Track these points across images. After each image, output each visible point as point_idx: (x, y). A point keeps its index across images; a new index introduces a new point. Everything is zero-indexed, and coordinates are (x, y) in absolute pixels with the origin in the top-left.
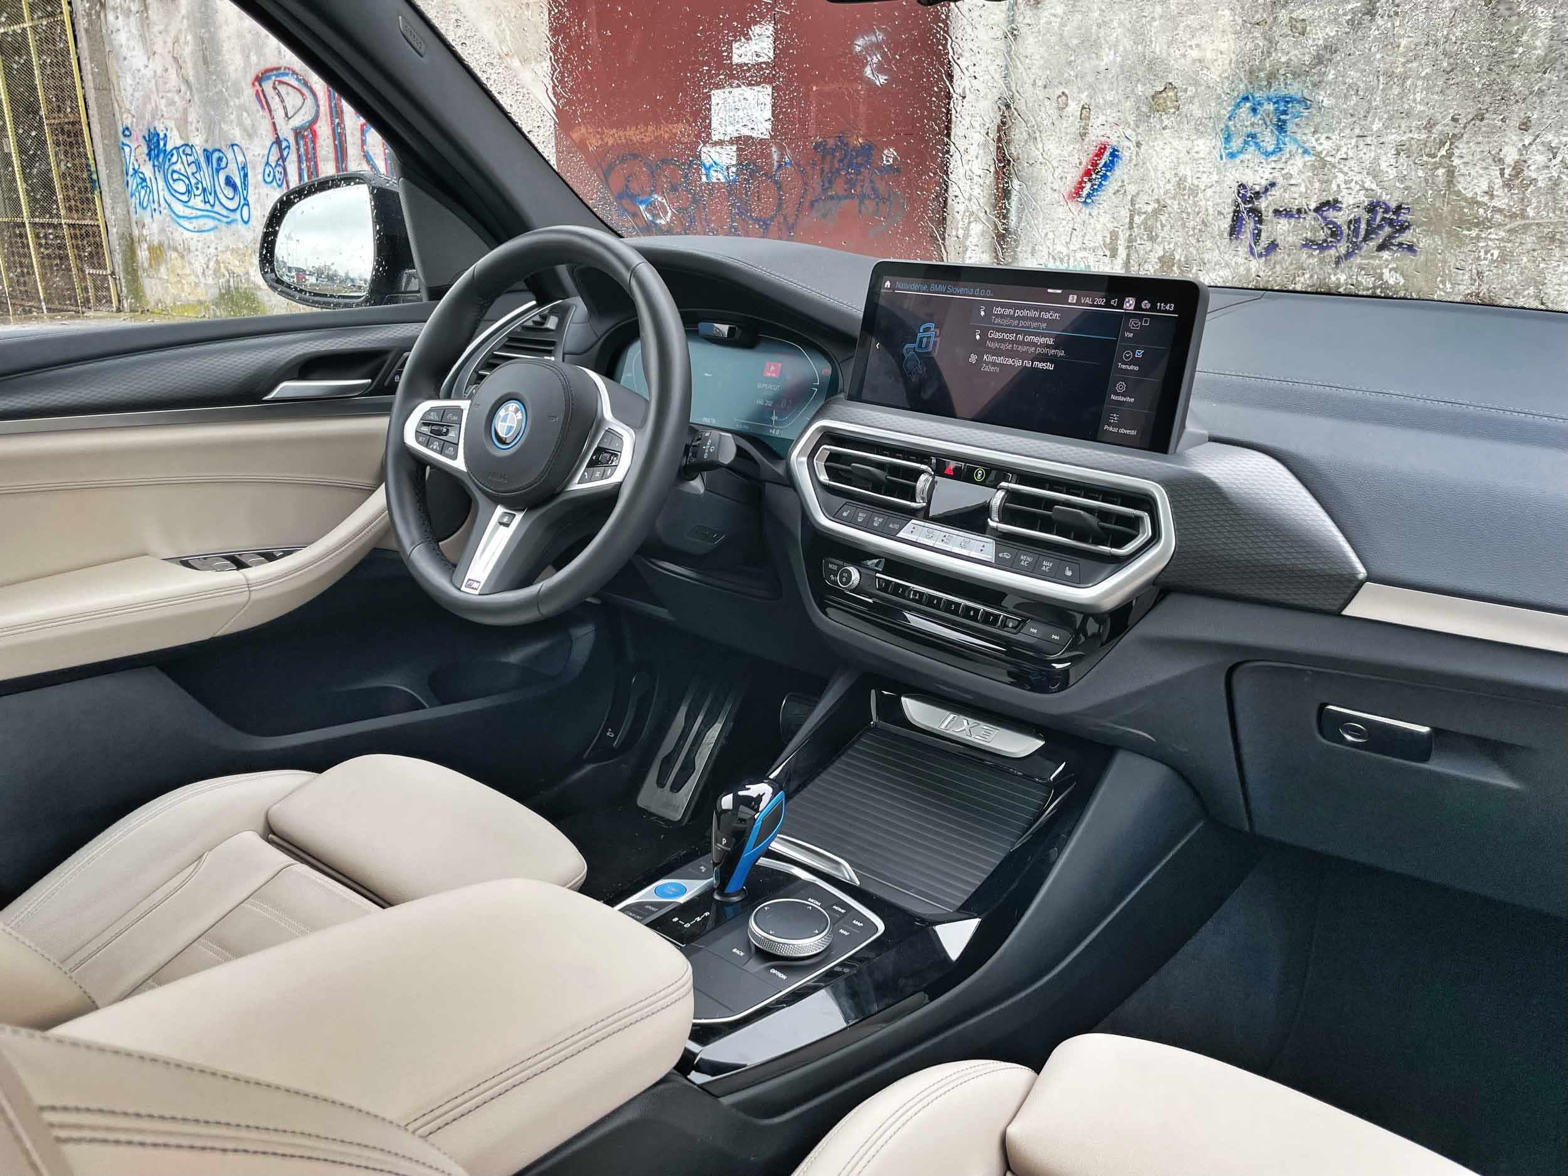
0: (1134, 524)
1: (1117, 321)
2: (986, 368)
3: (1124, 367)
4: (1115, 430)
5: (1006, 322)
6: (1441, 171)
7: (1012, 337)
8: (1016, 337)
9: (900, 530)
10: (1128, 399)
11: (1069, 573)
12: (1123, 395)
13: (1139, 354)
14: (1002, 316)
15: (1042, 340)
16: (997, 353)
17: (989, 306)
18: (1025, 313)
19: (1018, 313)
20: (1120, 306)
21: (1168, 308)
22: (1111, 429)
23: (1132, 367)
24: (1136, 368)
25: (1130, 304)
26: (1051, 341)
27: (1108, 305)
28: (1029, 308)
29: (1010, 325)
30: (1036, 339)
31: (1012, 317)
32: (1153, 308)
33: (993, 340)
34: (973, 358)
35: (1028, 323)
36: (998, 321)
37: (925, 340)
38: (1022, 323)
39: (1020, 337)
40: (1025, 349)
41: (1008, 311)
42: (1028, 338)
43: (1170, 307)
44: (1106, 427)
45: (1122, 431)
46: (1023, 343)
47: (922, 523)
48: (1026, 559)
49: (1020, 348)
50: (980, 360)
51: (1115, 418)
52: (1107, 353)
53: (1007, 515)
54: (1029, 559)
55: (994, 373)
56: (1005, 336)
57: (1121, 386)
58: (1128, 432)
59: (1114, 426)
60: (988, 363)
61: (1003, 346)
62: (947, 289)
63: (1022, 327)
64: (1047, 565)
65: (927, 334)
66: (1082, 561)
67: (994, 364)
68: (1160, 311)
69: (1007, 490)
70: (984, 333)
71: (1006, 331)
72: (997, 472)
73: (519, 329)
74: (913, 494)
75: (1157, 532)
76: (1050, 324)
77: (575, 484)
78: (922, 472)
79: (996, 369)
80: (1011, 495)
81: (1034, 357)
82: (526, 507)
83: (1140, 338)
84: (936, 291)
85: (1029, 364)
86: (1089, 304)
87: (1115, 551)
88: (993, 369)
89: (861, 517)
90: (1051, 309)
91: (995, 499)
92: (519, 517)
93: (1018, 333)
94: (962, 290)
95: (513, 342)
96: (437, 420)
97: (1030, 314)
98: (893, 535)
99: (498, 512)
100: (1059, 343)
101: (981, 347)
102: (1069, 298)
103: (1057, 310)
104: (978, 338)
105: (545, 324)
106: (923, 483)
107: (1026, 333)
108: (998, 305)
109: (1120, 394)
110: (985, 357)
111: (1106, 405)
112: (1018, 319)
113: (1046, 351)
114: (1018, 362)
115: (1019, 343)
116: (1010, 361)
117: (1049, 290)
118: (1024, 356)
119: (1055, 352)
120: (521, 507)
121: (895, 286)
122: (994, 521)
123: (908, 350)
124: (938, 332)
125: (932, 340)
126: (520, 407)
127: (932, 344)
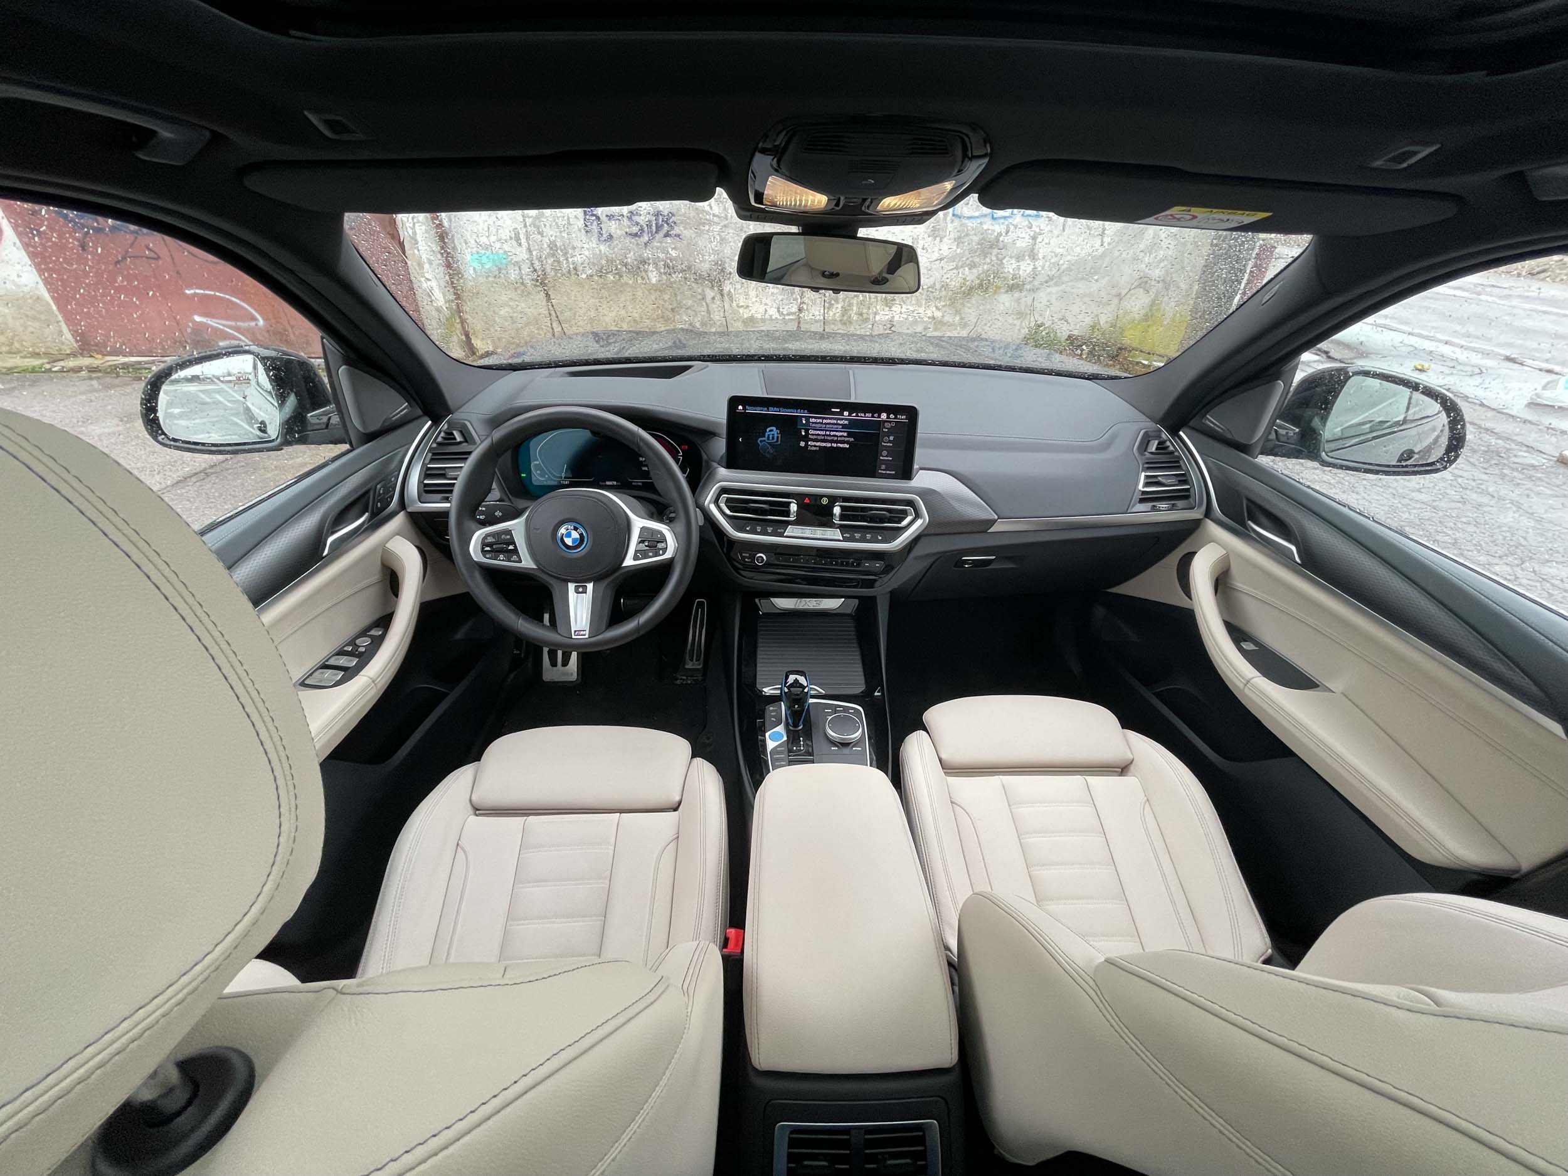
0: (905, 514)
1: (878, 424)
2: (810, 448)
3: (885, 444)
4: (884, 472)
5: (819, 425)
7: (823, 433)
8: (825, 433)
9: (785, 532)
10: (889, 458)
11: (880, 538)
12: (886, 456)
13: (892, 438)
14: (816, 423)
15: (841, 434)
16: (814, 440)
17: (807, 418)
18: (829, 421)
19: (825, 421)
20: (879, 417)
22: (882, 472)
23: (889, 444)
24: (891, 445)
25: (884, 416)
26: (845, 434)
27: (873, 416)
28: (830, 419)
29: (821, 427)
30: (837, 434)
31: (822, 423)
32: (896, 418)
33: (813, 435)
34: (802, 444)
35: (831, 426)
36: (814, 425)
37: (771, 436)
38: (828, 426)
39: (828, 433)
40: (832, 438)
41: (818, 421)
42: (832, 433)
43: (904, 417)
44: (880, 471)
45: (888, 472)
46: (830, 435)
47: (797, 527)
48: (858, 536)
49: (829, 438)
50: (807, 445)
51: (883, 467)
52: (876, 439)
53: (843, 517)
55: (816, 450)
56: (819, 432)
57: (885, 453)
58: (891, 472)
59: (883, 470)
60: (812, 446)
61: (819, 438)
62: (780, 410)
63: (828, 428)
64: (869, 536)
65: (772, 433)
66: (885, 532)
67: (815, 446)
68: (899, 419)
69: (840, 506)
70: (807, 431)
71: (819, 430)
72: (833, 499)
73: (434, 445)
74: (788, 514)
75: (918, 515)
76: (844, 426)
77: (629, 562)
78: (790, 503)
79: (818, 449)
80: (843, 508)
81: (837, 442)
82: (596, 580)
83: (891, 431)
84: (772, 411)
85: (834, 445)
86: (862, 416)
87: (899, 525)
88: (815, 448)
89: (759, 529)
90: (842, 419)
91: (837, 510)
92: (590, 586)
93: (826, 431)
94: (789, 410)
95: (437, 456)
96: (494, 540)
97: (831, 421)
98: (781, 535)
99: (571, 586)
100: (850, 435)
101: (806, 438)
102: (846, 413)
103: (846, 419)
104: (803, 434)
105: (455, 439)
106: (794, 507)
107: (831, 431)
108: (812, 417)
109: (884, 457)
110: (809, 443)
111: (878, 461)
112: (826, 424)
113: (843, 439)
114: (829, 445)
115: (827, 435)
116: (824, 444)
117: (833, 410)
118: (832, 441)
119: (848, 439)
120: (588, 581)
121: (744, 408)
122: (836, 521)
123: (761, 441)
124: (778, 431)
125: (776, 435)
126: (577, 526)
127: (776, 438)
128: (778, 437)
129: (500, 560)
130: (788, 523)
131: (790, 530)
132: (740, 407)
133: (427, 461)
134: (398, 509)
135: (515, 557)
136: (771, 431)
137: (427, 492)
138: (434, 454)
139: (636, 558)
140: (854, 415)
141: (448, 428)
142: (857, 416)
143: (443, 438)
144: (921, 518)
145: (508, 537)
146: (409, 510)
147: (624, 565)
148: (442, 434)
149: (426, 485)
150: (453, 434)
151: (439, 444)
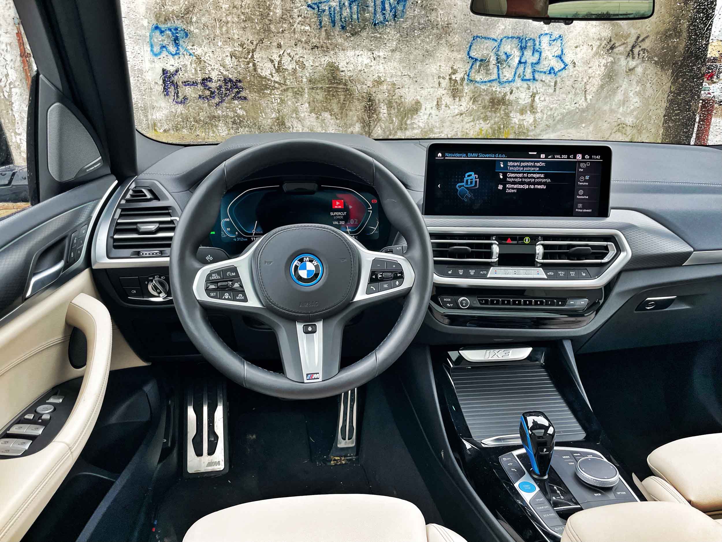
0: (606, 248)
1: (574, 165)
2: (508, 191)
3: (581, 184)
4: (581, 211)
5: (517, 169)
6: (251, 65)
7: (521, 175)
8: (523, 175)
9: (487, 273)
10: (585, 197)
11: (584, 275)
12: (583, 195)
13: (587, 178)
14: (514, 166)
15: (538, 175)
16: (514, 183)
17: (505, 162)
18: (526, 164)
19: (523, 164)
20: (575, 157)
21: (597, 157)
22: (579, 210)
23: (585, 184)
24: (587, 184)
25: (579, 157)
26: (542, 176)
27: (568, 158)
28: (528, 162)
29: (519, 170)
30: (534, 175)
31: (519, 166)
32: (591, 158)
33: (510, 177)
34: (500, 187)
35: (529, 169)
36: (511, 168)
37: (469, 181)
38: (525, 168)
39: (525, 175)
40: (529, 180)
41: (516, 164)
42: (530, 175)
43: (598, 157)
44: (577, 210)
45: (585, 210)
46: (527, 177)
47: (500, 268)
48: (561, 273)
49: (527, 180)
50: (505, 188)
51: (580, 206)
52: (572, 179)
53: (545, 256)
54: (563, 273)
55: (514, 193)
56: (517, 175)
57: (581, 192)
58: (588, 211)
59: (580, 209)
60: (509, 189)
61: (516, 180)
62: (478, 155)
63: (526, 170)
64: (572, 273)
65: (470, 178)
66: (588, 268)
67: (513, 189)
68: (594, 159)
69: (542, 245)
70: (505, 175)
71: (517, 173)
72: (534, 238)
73: (123, 202)
74: (489, 255)
75: (619, 249)
76: (541, 168)
77: (361, 296)
78: (492, 244)
79: (516, 191)
80: (545, 247)
81: (534, 184)
82: (326, 317)
83: (587, 171)
84: (472, 157)
85: (532, 187)
86: (558, 158)
87: (603, 261)
88: (513, 191)
89: (461, 272)
90: (538, 162)
91: (539, 249)
92: (320, 325)
93: (524, 173)
94: (487, 155)
95: (126, 212)
96: (219, 277)
97: (530, 164)
98: (484, 277)
99: (300, 327)
100: (547, 176)
101: (504, 182)
102: (543, 156)
103: (543, 162)
104: (501, 177)
105: (145, 196)
106: (496, 249)
107: (528, 173)
108: (510, 161)
109: (581, 195)
110: (507, 186)
111: (575, 201)
112: (523, 167)
113: (540, 180)
114: (526, 187)
115: (525, 178)
116: (521, 187)
117: (530, 153)
118: (529, 183)
119: (544, 180)
120: (317, 319)
121: (443, 155)
122: (539, 259)
123: (460, 187)
124: (477, 176)
125: (474, 180)
126: (312, 257)
127: (474, 183)
128: (476, 182)
129: (225, 299)
130: (489, 265)
131: (493, 272)
132: (440, 155)
133: (117, 216)
134: (83, 266)
135: (240, 297)
136: (469, 176)
137: (116, 247)
138: (123, 210)
139: (369, 291)
140: (550, 157)
141: (135, 187)
142: (554, 158)
143: (131, 195)
144: (624, 251)
145: (234, 274)
146: (94, 267)
147: (356, 299)
148: (131, 192)
149: (115, 240)
150: (142, 192)
151: (128, 201)
